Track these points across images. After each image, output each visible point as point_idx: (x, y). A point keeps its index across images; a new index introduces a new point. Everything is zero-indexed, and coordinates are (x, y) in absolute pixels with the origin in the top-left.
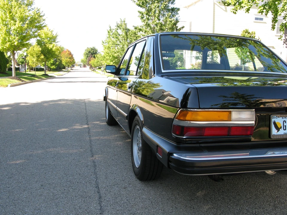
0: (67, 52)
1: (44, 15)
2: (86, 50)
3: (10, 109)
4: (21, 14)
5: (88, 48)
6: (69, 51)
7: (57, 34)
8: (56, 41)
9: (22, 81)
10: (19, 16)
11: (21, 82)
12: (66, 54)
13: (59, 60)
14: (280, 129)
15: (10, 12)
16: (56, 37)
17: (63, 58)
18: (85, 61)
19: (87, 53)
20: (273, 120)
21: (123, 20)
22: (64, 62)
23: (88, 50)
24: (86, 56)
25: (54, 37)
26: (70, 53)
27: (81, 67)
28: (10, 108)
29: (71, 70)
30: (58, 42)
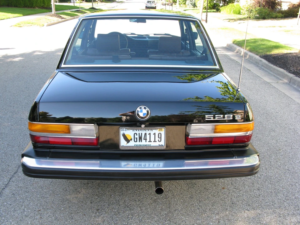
3: (20, 60)
9: (62, 18)
11: (60, 20)
14: (130, 141)
20: (122, 132)
28: (21, 58)
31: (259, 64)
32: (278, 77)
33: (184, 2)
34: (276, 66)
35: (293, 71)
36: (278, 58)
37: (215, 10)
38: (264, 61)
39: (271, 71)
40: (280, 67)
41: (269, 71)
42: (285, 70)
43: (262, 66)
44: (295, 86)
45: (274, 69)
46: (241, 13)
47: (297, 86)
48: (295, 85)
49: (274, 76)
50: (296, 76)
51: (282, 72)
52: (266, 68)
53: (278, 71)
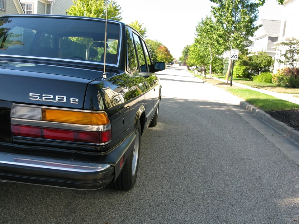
0: (163, 49)
1: (120, 9)
2: (185, 48)
4: (97, 7)
5: (188, 45)
6: (165, 47)
7: (146, 29)
8: (144, 36)
10: (95, 9)
12: (162, 50)
13: (155, 55)
15: (88, 5)
16: (144, 32)
17: (158, 54)
18: (183, 58)
19: (186, 51)
21: (209, 17)
22: (159, 58)
23: (187, 48)
24: (185, 54)
25: (142, 31)
26: (167, 49)
27: (180, 65)
29: (168, 68)
30: (145, 37)
31: (262, 119)
32: (278, 130)
33: (221, 71)
34: (278, 120)
35: (294, 125)
36: (283, 113)
37: (248, 79)
38: (268, 116)
39: (272, 125)
40: (282, 121)
41: (270, 125)
42: (285, 123)
43: (265, 120)
44: (292, 140)
45: (275, 123)
46: (272, 82)
47: (294, 139)
48: (292, 138)
49: (274, 130)
50: (295, 129)
51: (281, 126)
52: (268, 123)
53: (278, 124)
